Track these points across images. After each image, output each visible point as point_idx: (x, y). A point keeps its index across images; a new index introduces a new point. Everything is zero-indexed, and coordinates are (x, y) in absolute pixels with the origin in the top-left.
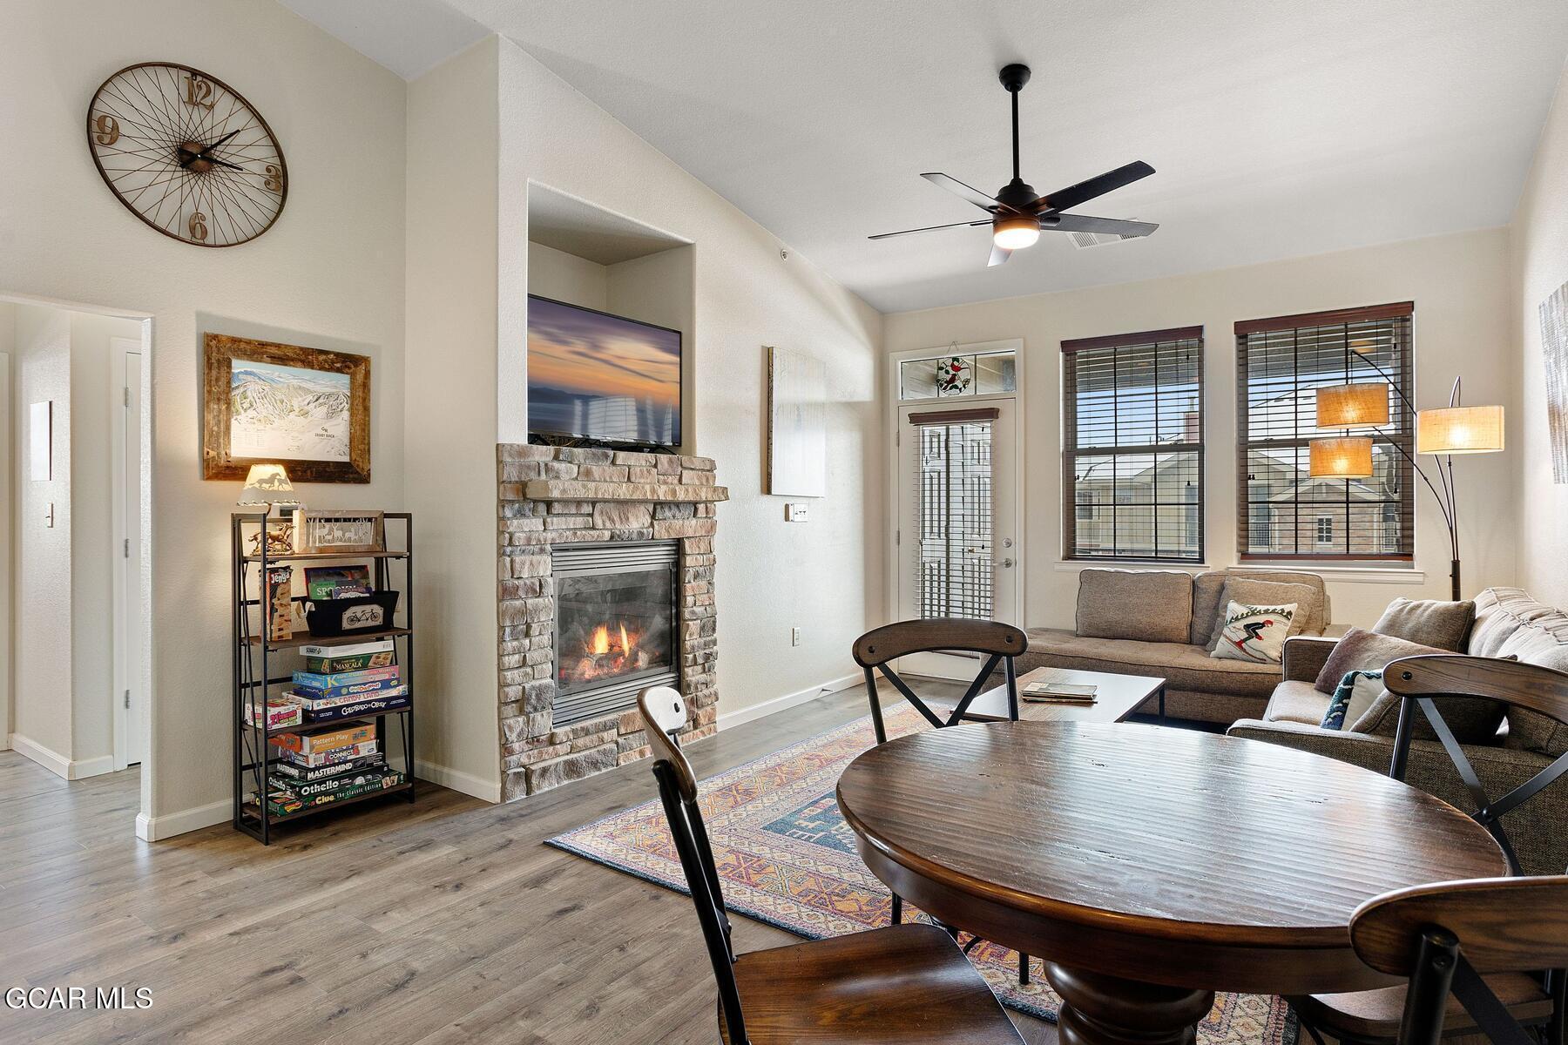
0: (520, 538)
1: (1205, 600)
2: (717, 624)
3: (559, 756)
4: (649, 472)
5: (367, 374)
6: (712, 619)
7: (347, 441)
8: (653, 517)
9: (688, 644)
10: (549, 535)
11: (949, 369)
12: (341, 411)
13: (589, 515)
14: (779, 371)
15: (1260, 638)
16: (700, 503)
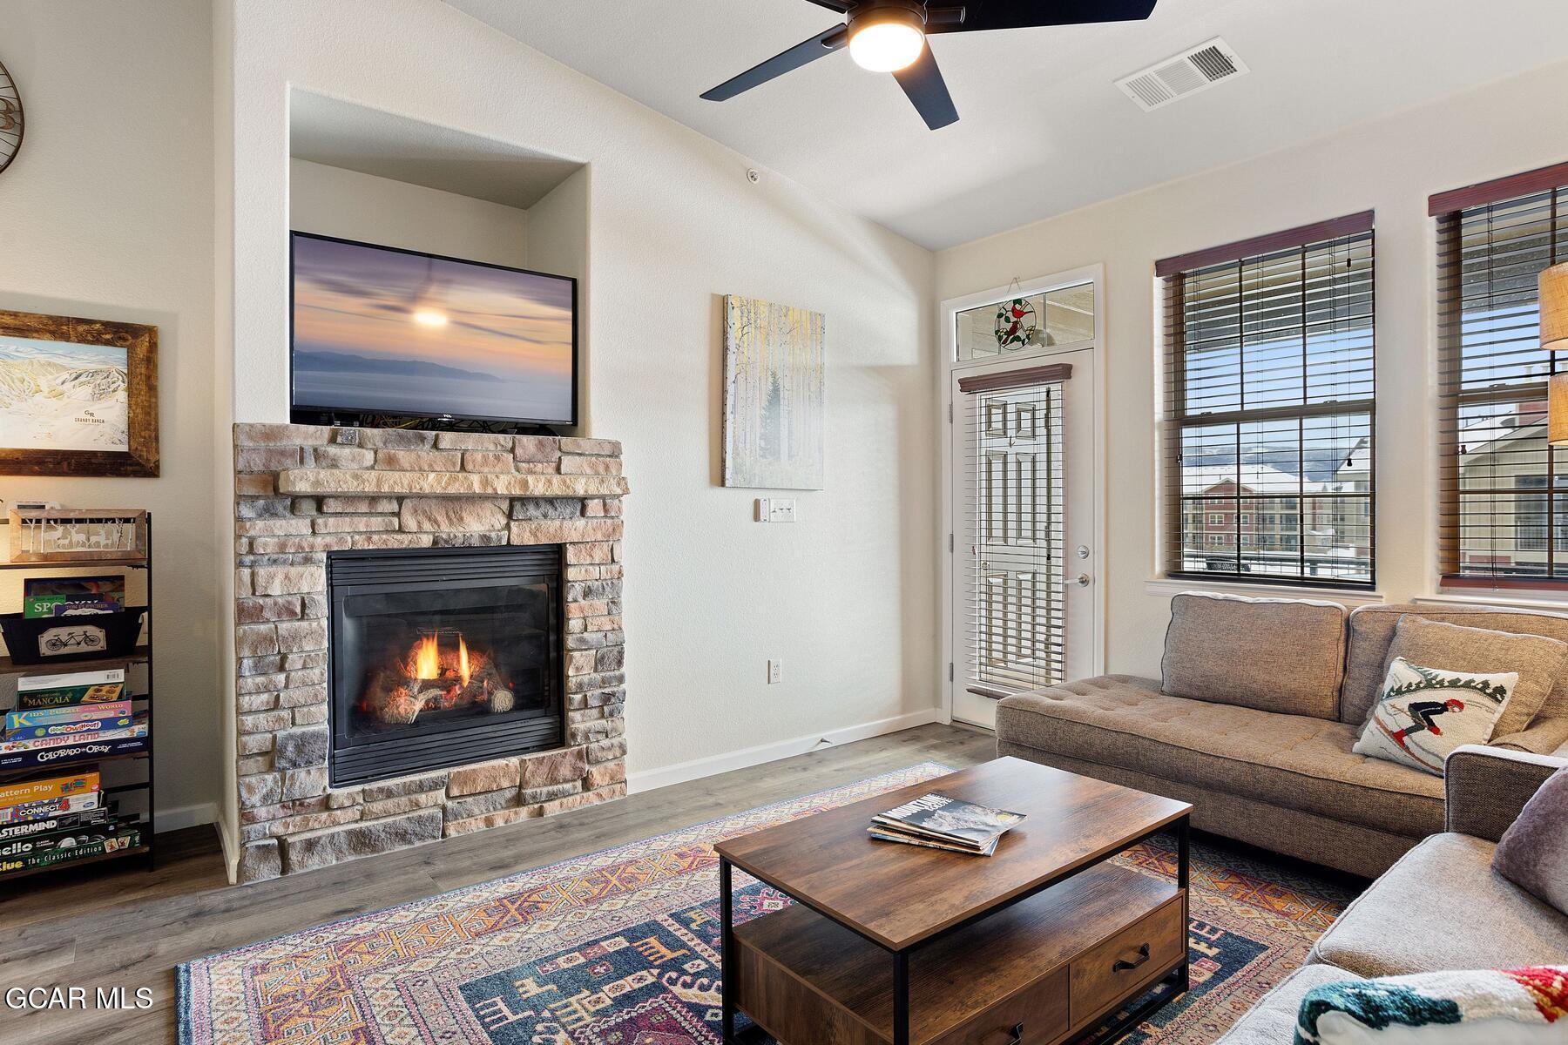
0: (266, 545)
1: (1364, 651)
2: (625, 655)
3: (339, 824)
4: (497, 458)
5: (153, 347)
6: (617, 649)
7: (124, 426)
8: (510, 516)
9: (572, 682)
10: (319, 541)
11: (1010, 314)
12: (114, 391)
13: (393, 514)
14: (738, 325)
15: (1435, 730)
16: (592, 497)
